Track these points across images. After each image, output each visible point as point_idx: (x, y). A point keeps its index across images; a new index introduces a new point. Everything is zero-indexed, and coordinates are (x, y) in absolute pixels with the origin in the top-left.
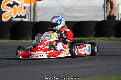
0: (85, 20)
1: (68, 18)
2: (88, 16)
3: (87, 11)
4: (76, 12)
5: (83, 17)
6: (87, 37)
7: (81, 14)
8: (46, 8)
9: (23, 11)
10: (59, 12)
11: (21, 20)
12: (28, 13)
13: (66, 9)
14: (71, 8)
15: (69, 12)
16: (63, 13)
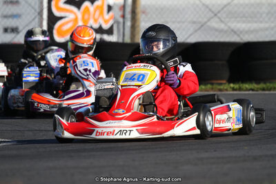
0: (261, 39)
1: (217, 33)
2: (267, 29)
3: (264, 15)
4: (238, 19)
5: (256, 31)
6: (265, 83)
7: (249, 25)
8: (162, 9)
9: (107, 17)
10: (195, 20)
11: (101, 39)
12: (118, 23)
13: (213, 12)
14: (225, 9)
15: (219, 18)
16: (206, 23)
